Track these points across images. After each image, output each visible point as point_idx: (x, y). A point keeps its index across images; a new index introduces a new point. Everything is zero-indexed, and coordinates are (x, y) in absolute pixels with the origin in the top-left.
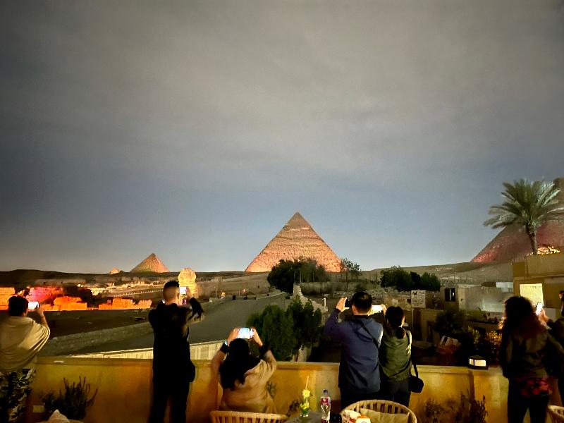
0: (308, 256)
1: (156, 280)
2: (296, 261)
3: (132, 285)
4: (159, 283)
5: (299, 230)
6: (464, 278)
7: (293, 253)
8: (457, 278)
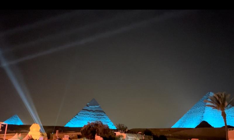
5: (94, 107)
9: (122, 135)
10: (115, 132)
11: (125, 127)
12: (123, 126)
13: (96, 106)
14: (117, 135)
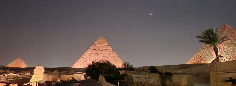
0: (106, 60)
1: (21, 72)
2: (100, 62)
3: (6, 75)
4: (22, 74)
5: (102, 45)
6: (184, 72)
7: (98, 58)
8: (181, 72)
9: (126, 74)
10: (119, 71)
11: (130, 65)
12: (128, 64)
13: (104, 45)
14: (121, 74)
